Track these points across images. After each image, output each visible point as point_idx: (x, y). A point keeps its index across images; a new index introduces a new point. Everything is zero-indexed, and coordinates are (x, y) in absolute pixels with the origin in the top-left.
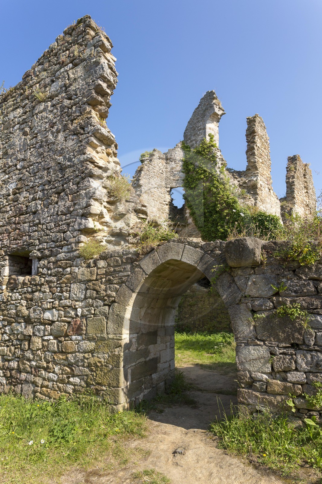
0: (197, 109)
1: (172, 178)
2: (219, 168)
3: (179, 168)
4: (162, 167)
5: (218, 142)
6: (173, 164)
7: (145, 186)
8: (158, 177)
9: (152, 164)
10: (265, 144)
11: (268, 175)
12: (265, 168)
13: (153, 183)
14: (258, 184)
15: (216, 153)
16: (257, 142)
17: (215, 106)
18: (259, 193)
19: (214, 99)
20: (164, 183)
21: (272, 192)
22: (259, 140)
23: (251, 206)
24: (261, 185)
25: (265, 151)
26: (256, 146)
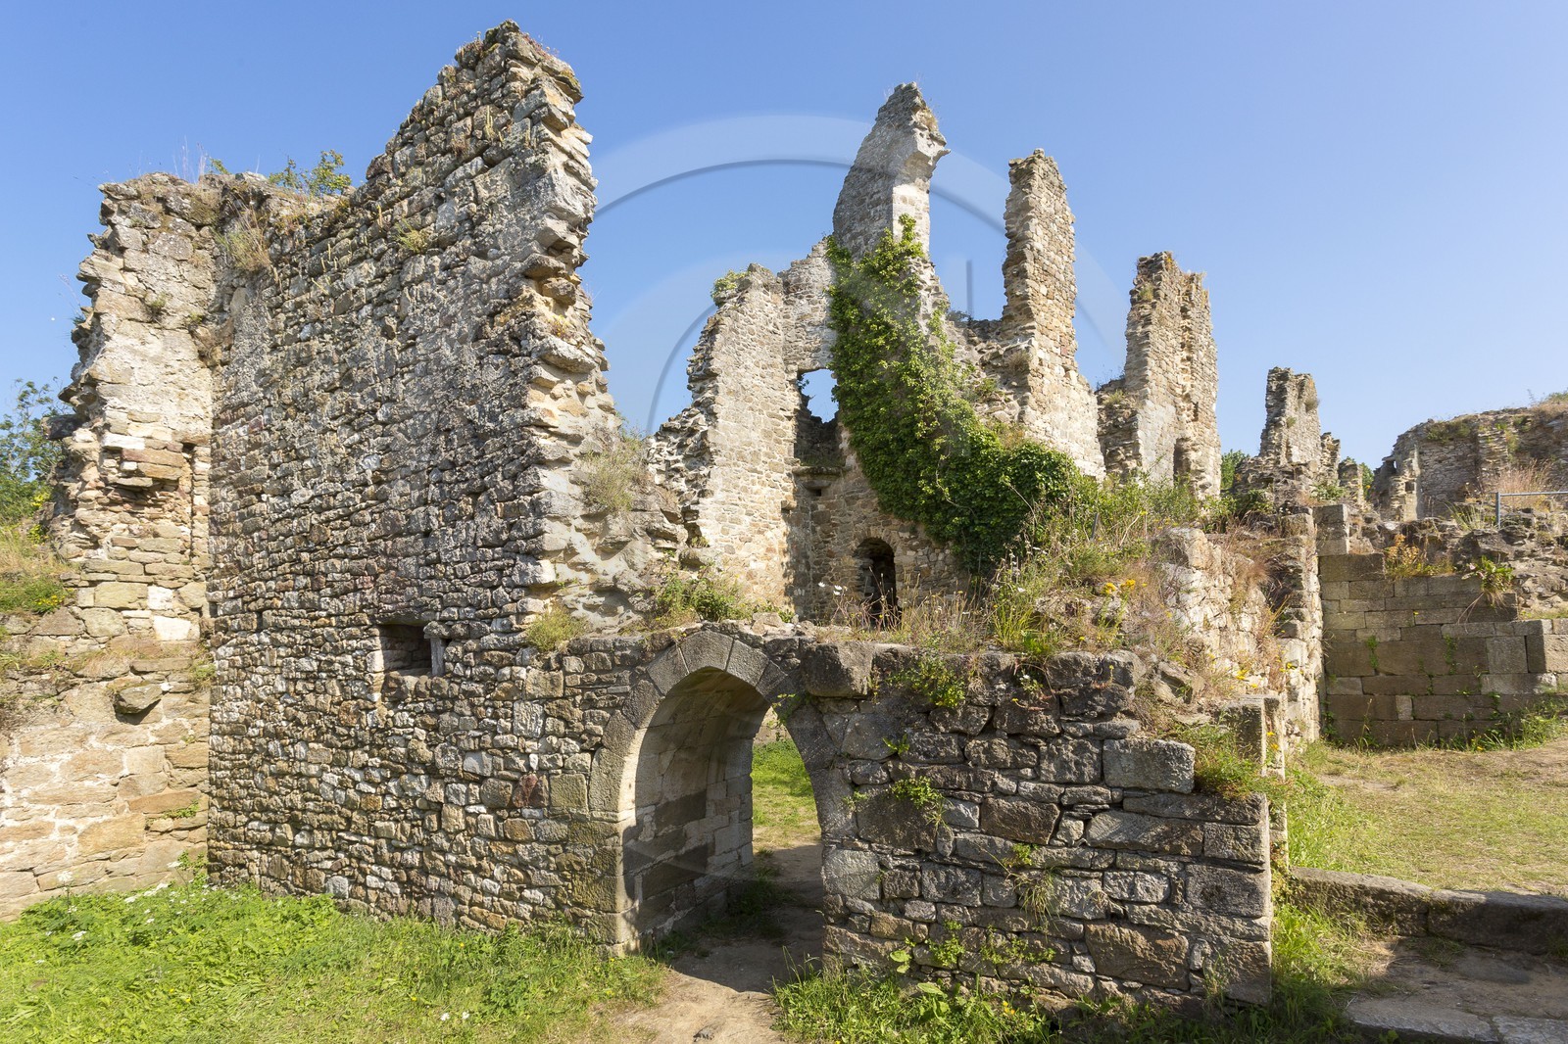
0: (869, 138)
1: (801, 344)
2: (926, 316)
3: (820, 316)
4: (775, 315)
5: (927, 237)
6: (803, 305)
7: (728, 375)
8: (762, 343)
9: (744, 309)
10: (1060, 237)
11: (1065, 329)
12: (1055, 310)
13: (749, 363)
14: (1033, 361)
15: (919, 274)
16: (1035, 236)
17: (917, 131)
18: (1033, 383)
19: (915, 110)
20: (779, 360)
21: (1073, 376)
22: (1040, 231)
23: (1009, 423)
24: (1040, 361)
25: (1061, 259)
26: (1032, 249)
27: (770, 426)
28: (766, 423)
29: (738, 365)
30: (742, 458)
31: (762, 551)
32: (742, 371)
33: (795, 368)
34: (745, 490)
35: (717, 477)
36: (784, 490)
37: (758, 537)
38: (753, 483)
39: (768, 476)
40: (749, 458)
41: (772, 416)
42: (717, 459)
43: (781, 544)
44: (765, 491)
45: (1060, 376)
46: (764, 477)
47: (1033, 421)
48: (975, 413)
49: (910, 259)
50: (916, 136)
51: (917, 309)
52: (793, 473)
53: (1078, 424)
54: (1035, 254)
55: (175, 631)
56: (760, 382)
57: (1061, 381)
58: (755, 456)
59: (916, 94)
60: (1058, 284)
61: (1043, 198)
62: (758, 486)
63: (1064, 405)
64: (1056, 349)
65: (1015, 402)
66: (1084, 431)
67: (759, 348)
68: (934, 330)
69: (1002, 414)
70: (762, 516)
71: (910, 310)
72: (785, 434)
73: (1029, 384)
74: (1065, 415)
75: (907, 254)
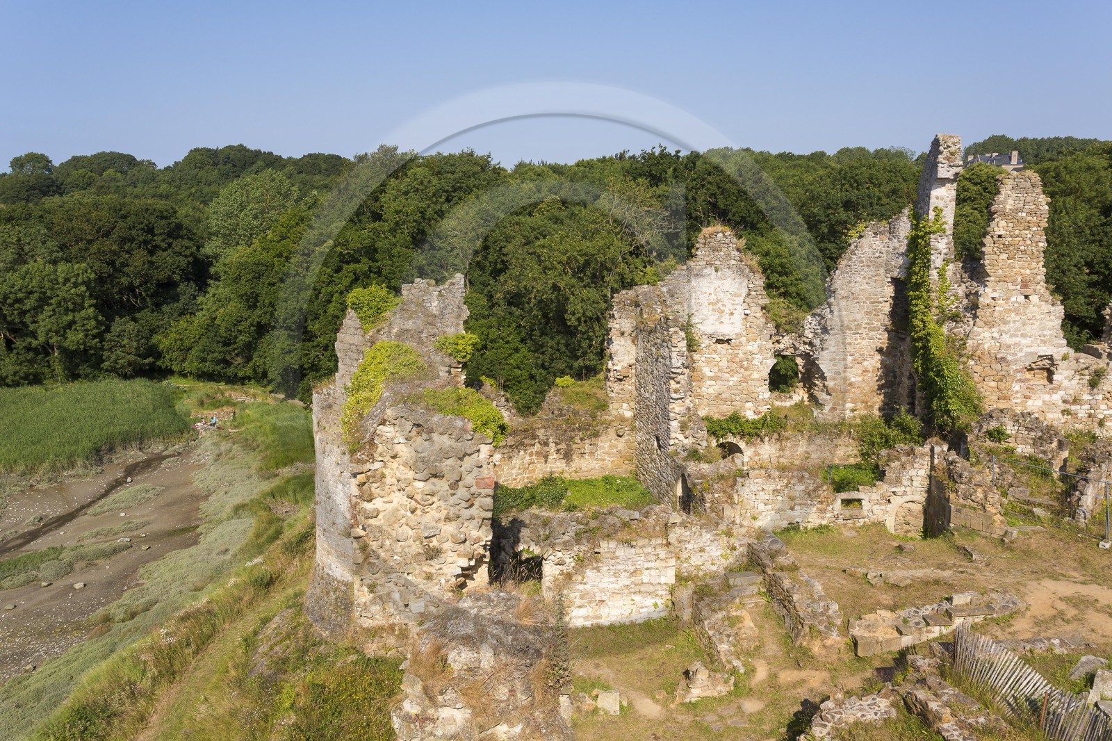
1: (893, 263)
2: (936, 268)
3: (903, 249)
4: (882, 246)
6: (895, 243)
7: (843, 289)
8: (869, 266)
9: (856, 252)
10: (1029, 218)
11: (1028, 272)
12: (1017, 264)
13: (858, 279)
14: (983, 301)
15: (936, 244)
16: (996, 229)
17: (940, 165)
18: (983, 313)
19: (941, 153)
20: (882, 271)
21: (1034, 298)
22: (1003, 223)
23: (962, 336)
24: (993, 298)
25: (1027, 232)
26: (992, 237)
27: (871, 308)
28: (868, 307)
29: (850, 282)
30: (848, 328)
31: (860, 372)
32: (853, 284)
33: (889, 276)
34: (850, 344)
35: (832, 341)
36: (882, 339)
37: (857, 366)
38: (856, 339)
39: (868, 334)
40: (854, 328)
41: (872, 303)
42: (831, 332)
43: (875, 367)
44: (864, 342)
45: (1017, 302)
46: (864, 336)
47: (980, 334)
48: (945, 329)
49: (932, 236)
50: (939, 169)
51: (930, 266)
52: (889, 332)
53: (1035, 327)
54: (996, 238)
55: (628, 414)
56: (867, 287)
57: (1016, 305)
58: (859, 326)
59: (942, 142)
60: (1022, 248)
61: (1010, 201)
62: (859, 341)
63: (1018, 318)
64: (1014, 287)
65: (971, 322)
66: (1043, 329)
67: (866, 269)
68: (941, 275)
69: (960, 330)
70: (861, 355)
71: (927, 266)
72: (882, 310)
73: (978, 314)
74: (1018, 324)
75: (930, 233)
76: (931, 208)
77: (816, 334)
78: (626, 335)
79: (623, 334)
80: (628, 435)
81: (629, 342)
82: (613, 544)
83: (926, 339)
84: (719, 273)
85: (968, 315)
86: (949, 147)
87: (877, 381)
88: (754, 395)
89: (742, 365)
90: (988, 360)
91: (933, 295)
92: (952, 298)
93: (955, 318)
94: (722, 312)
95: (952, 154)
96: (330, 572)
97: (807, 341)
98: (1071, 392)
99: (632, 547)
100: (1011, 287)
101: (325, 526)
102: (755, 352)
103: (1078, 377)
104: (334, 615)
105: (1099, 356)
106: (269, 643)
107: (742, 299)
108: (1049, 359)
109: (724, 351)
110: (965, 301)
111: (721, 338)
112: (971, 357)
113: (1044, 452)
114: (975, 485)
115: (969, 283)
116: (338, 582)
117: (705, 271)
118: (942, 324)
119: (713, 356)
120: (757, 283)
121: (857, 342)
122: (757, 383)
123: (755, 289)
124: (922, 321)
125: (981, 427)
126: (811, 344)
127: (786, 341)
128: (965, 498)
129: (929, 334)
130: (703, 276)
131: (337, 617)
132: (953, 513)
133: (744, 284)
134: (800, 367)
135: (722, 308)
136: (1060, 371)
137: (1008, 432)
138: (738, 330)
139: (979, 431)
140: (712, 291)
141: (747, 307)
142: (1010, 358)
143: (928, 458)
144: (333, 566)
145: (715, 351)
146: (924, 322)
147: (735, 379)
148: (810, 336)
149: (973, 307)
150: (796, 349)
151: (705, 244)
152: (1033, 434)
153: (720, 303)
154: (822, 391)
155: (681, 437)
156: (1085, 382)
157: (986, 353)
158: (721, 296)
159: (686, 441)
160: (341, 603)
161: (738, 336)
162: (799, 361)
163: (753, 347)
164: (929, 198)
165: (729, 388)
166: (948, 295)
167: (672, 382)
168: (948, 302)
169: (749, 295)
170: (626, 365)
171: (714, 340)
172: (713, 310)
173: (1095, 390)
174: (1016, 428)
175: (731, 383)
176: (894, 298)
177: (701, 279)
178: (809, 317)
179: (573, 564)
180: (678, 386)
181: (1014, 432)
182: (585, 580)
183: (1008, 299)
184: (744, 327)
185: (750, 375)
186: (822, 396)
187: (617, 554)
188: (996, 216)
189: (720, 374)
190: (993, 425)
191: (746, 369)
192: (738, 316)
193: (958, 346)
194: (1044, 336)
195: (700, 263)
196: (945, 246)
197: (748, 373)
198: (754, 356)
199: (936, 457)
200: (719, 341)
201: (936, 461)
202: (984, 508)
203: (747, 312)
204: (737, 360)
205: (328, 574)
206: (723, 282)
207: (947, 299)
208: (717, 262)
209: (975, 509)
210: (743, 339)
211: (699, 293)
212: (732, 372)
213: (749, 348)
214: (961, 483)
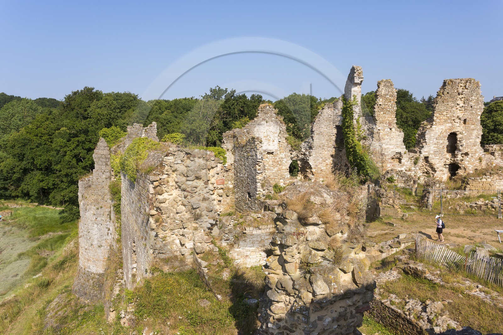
1: (336, 120)
2: (356, 119)
3: (340, 113)
4: (331, 113)
6: (337, 111)
7: (317, 130)
8: (327, 121)
9: (322, 115)
10: (390, 98)
11: (391, 119)
12: (387, 116)
13: (323, 126)
14: (375, 131)
15: (355, 109)
16: (379, 102)
17: (355, 78)
18: (375, 136)
19: (355, 73)
20: (332, 123)
21: (393, 129)
22: (381, 100)
23: (368, 145)
24: (379, 130)
25: (390, 103)
26: (378, 105)
27: (328, 138)
28: (327, 138)
29: (320, 128)
30: (320, 147)
31: (325, 165)
32: (321, 128)
33: (335, 125)
34: (321, 153)
35: (313, 152)
36: (332, 151)
37: (324, 162)
38: (323, 151)
40: (322, 146)
41: (328, 136)
42: (313, 148)
43: (330, 163)
44: (326, 152)
45: (387, 131)
46: (326, 150)
47: (375, 144)
48: (361, 143)
49: (353, 106)
50: (355, 79)
51: (353, 118)
52: (334, 147)
53: (394, 141)
54: (379, 106)
55: (231, 186)
56: (326, 129)
57: (387, 132)
58: (324, 146)
59: (356, 69)
60: (388, 109)
61: (383, 91)
62: (324, 152)
63: (388, 138)
64: (386, 125)
65: (371, 140)
66: (397, 142)
67: (326, 122)
68: (358, 122)
69: (367, 143)
70: (325, 158)
71: (352, 118)
72: (332, 139)
73: (374, 136)
74: (388, 140)
75: (352, 105)
76: (352, 95)
77: (307, 150)
78: (229, 150)
79: (228, 150)
80: (231, 195)
81: (231, 154)
82: (251, 229)
83: (354, 147)
84: (268, 123)
85: (370, 137)
86: (358, 70)
87: (332, 169)
88: (284, 176)
89: (278, 163)
90: (378, 155)
91: (355, 130)
92: (363, 131)
93: (364, 138)
94: (269, 140)
95: (360, 73)
96: (89, 270)
97: (303, 153)
98: (408, 167)
99: (260, 229)
100: (385, 125)
101: (86, 247)
102: (283, 157)
103: (410, 161)
104: (92, 291)
105: (416, 152)
106: (55, 311)
107: (278, 134)
108: (399, 154)
109: (271, 157)
110: (368, 132)
111: (269, 152)
112: (372, 154)
113: (409, 186)
114: (389, 198)
115: (369, 125)
116: (94, 274)
117: (262, 122)
118: (360, 141)
119: (266, 160)
120: (283, 128)
121: (323, 152)
122: (285, 171)
123: (282, 130)
124: (352, 140)
125: (385, 177)
126: (304, 154)
127: (294, 153)
128: (385, 203)
129: (356, 145)
130: (261, 125)
131: (94, 292)
132: (381, 210)
133: (278, 128)
134: (299, 165)
135: (269, 139)
136: (404, 158)
137: (395, 178)
138: (276, 148)
139: (384, 179)
140: (265, 131)
141: (280, 138)
142: (386, 153)
143: (367, 190)
144: (91, 267)
145: (267, 157)
146: (353, 141)
147: (275, 169)
148: (304, 151)
149: (372, 133)
150: (298, 157)
151: (261, 111)
152: (404, 178)
153: (269, 137)
154: (310, 174)
155: (262, 190)
156: (412, 162)
157: (377, 152)
158: (269, 133)
159: (264, 192)
160: (96, 284)
161: (277, 151)
162: (299, 162)
163: (282, 155)
164: (351, 91)
165: (273, 173)
166: (361, 130)
167: (257, 166)
168: (361, 133)
169: (280, 133)
170: (230, 164)
171: (266, 153)
172: (266, 139)
173: (416, 165)
174: (398, 177)
175: (274, 171)
176: (337, 134)
177: (260, 126)
178: (303, 143)
179: (233, 240)
180: (260, 167)
181: (397, 178)
182: (239, 247)
183: (384, 130)
184: (279, 147)
185: (282, 168)
186: (310, 176)
187: (253, 233)
188: (378, 97)
189: (269, 167)
190: (389, 176)
191: (280, 165)
192: (276, 142)
193: (367, 149)
194: (398, 145)
195: (260, 119)
196: (358, 110)
197: (281, 167)
198: (283, 159)
199: (370, 189)
200: (268, 153)
201: (371, 191)
202: (393, 207)
203: (280, 140)
204: (276, 161)
205: (88, 271)
206: (270, 127)
207: (360, 131)
208: (267, 119)
209: (390, 207)
210: (278, 152)
211: (260, 132)
212: (274, 166)
213: (281, 156)
214: (383, 198)
